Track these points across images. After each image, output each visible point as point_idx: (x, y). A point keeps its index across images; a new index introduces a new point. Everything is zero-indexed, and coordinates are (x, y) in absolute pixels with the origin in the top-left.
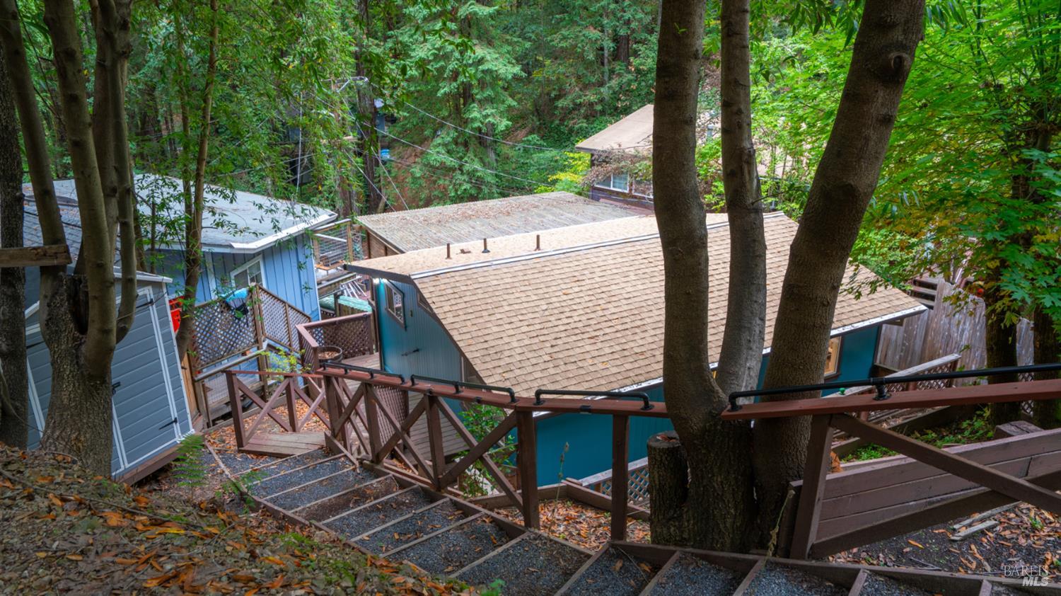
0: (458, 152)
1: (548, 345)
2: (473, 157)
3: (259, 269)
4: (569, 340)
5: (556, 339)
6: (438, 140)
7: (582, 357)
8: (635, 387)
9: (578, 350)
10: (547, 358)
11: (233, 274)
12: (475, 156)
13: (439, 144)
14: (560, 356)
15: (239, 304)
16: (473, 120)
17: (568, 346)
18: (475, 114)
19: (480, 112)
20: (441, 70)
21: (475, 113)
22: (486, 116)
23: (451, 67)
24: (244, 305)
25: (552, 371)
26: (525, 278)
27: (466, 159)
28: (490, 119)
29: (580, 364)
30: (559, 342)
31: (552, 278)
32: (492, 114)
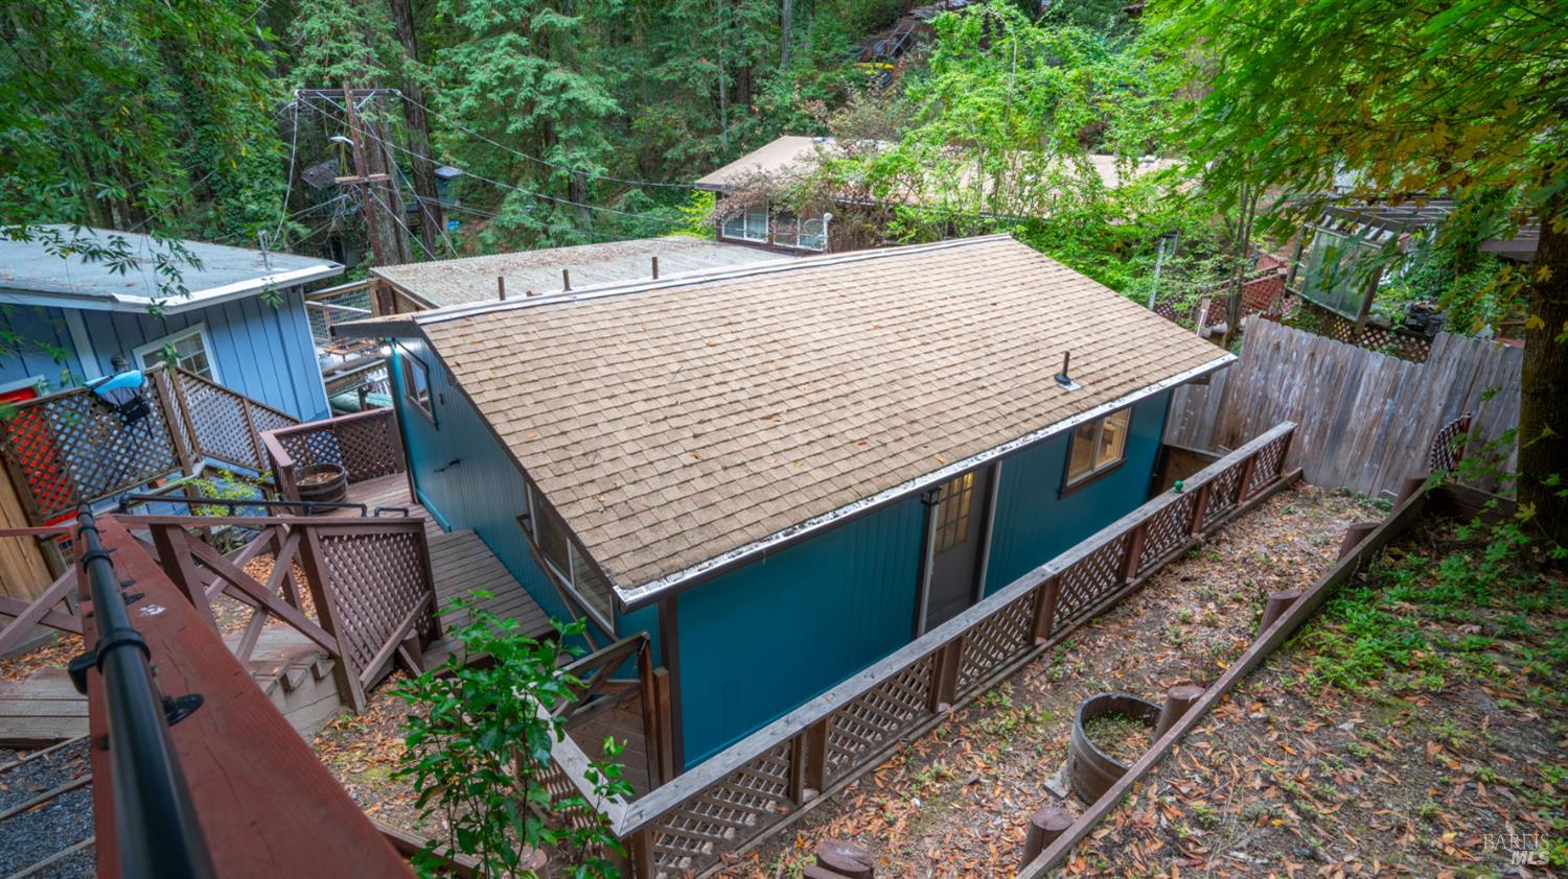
0: (541, 211)
1: (687, 433)
2: (560, 216)
4: (726, 423)
5: (701, 422)
6: (514, 195)
7: (754, 454)
8: (863, 506)
9: (745, 442)
10: (688, 459)
11: (140, 354)
12: (564, 214)
13: (516, 200)
14: (713, 453)
16: (560, 164)
17: (725, 435)
18: (559, 158)
19: (566, 155)
20: (510, 99)
21: (559, 156)
22: (574, 161)
23: (522, 95)
25: (701, 485)
26: (636, 320)
27: (552, 218)
28: (580, 164)
29: (754, 467)
30: (708, 428)
31: (685, 320)
32: (582, 157)
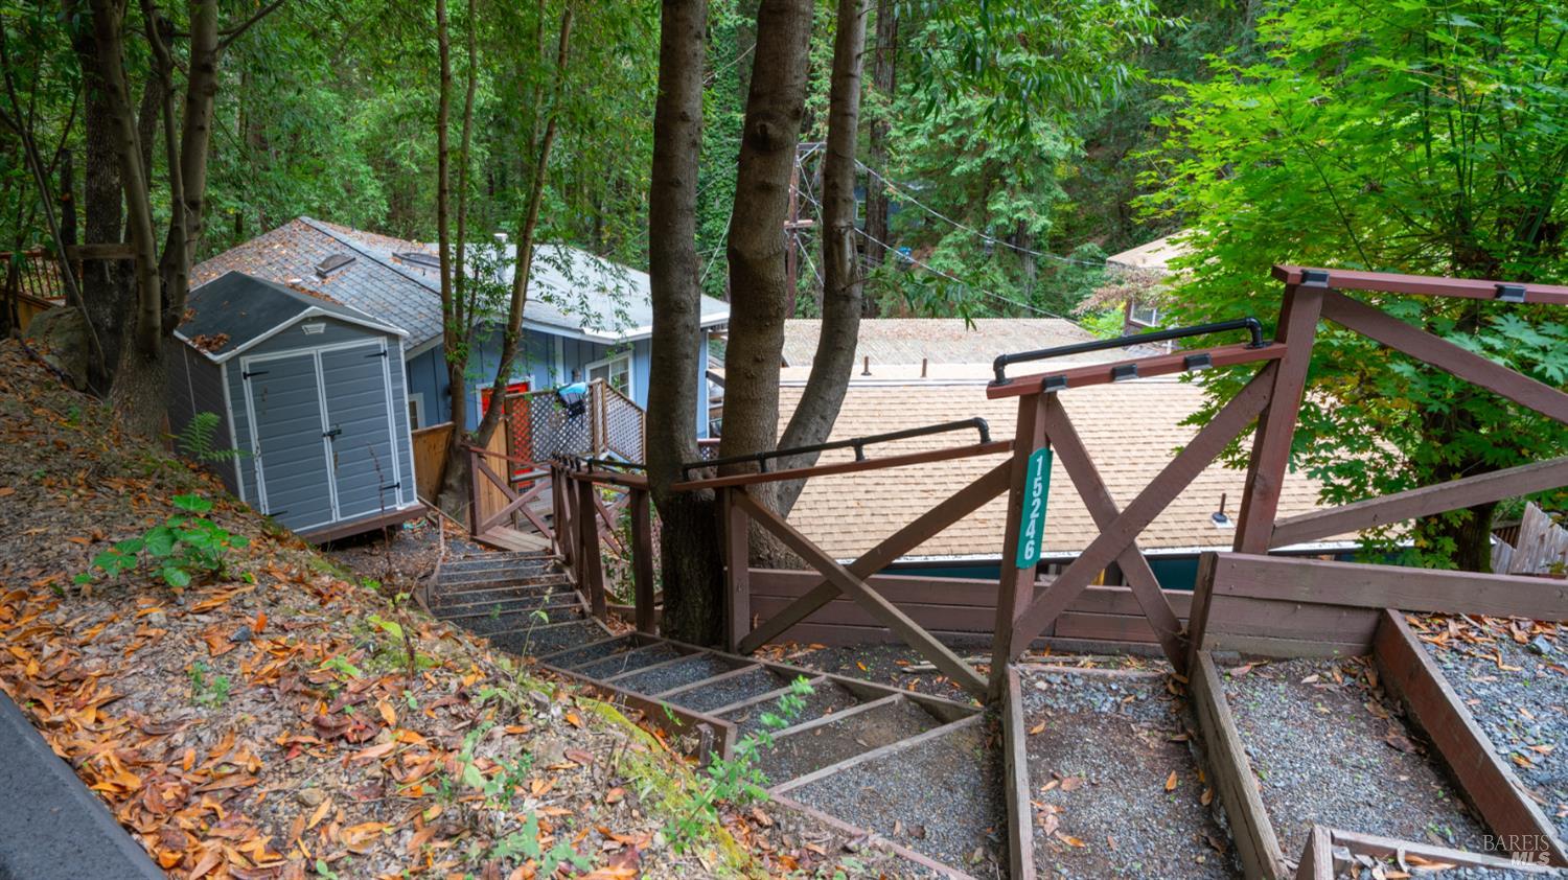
0: (977, 258)
1: (863, 489)
2: (995, 266)
3: (626, 367)
4: (894, 488)
5: (877, 484)
6: (949, 239)
7: (899, 510)
8: (951, 558)
9: (900, 502)
10: (853, 504)
11: (589, 368)
12: (1000, 265)
13: (950, 244)
14: (870, 504)
15: (574, 400)
16: (998, 213)
17: (887, 495)
18: (1000, 206)
19: (1008, 203)
20: (961, 140)
21: (1000, 204)
22: (1017, 210)
23: (974, 137)
24: (580, 403)
25: (850, 520)
26: (878, 407)
27: (985, 268)
28: (1021, 215)
29: (892, 519)
30: (879, 488)
31: (914, 413)
32: (1026, 207)
